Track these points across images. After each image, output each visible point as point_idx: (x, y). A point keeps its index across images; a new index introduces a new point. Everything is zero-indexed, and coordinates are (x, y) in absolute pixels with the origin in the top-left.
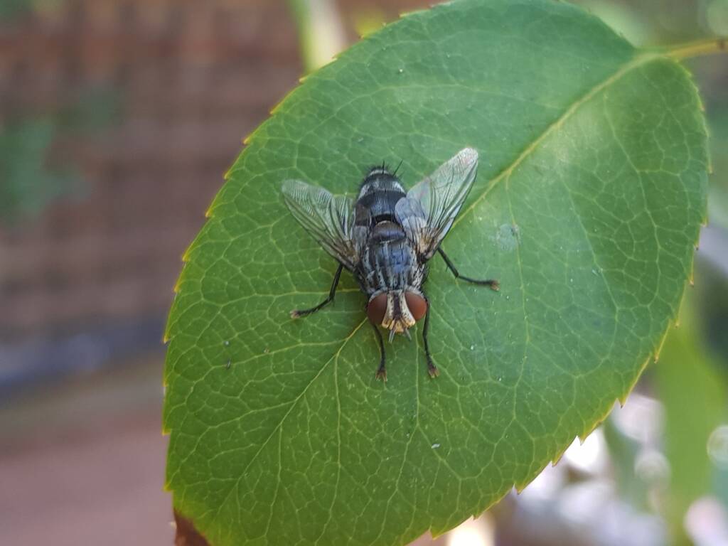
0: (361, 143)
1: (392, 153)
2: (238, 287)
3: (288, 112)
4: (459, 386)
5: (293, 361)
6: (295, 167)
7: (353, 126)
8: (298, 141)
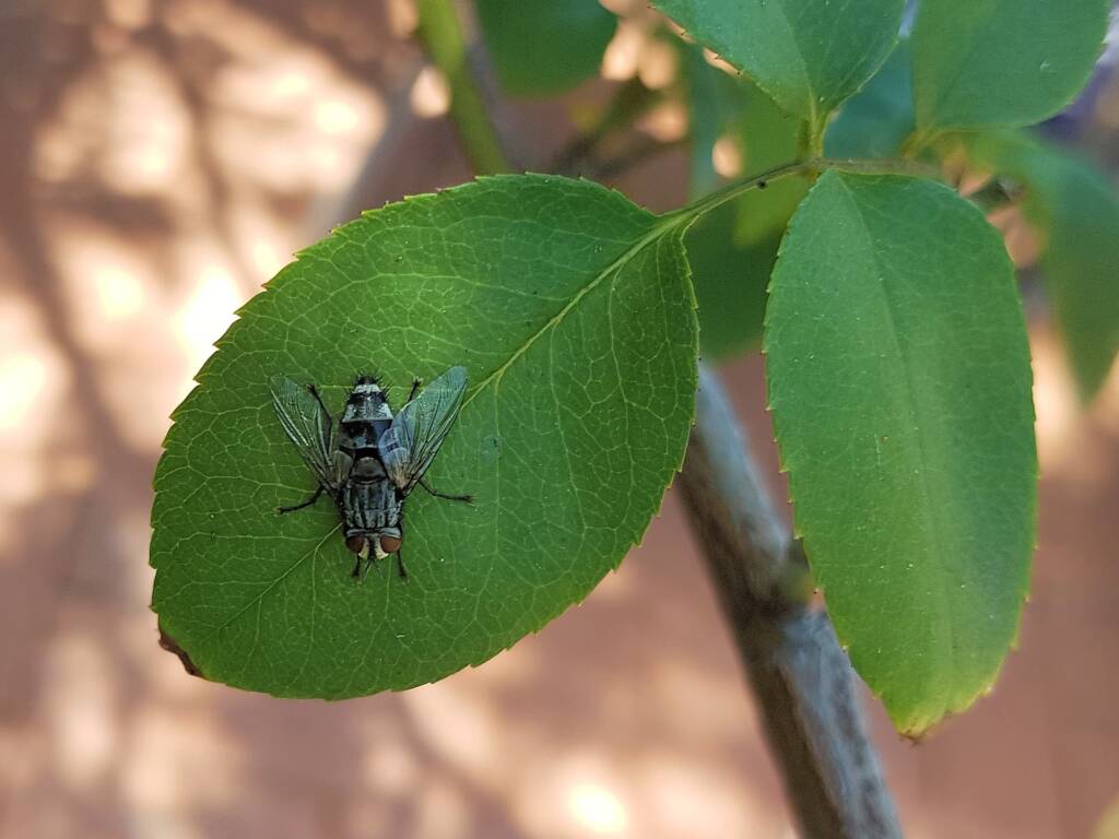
0: (353, 334)
1: (384, 348)
2: (224, 465)
3: (280, 290)
4: (426, 592)
6: (285, 350)
7: (347, 315)
8: (289, 324)
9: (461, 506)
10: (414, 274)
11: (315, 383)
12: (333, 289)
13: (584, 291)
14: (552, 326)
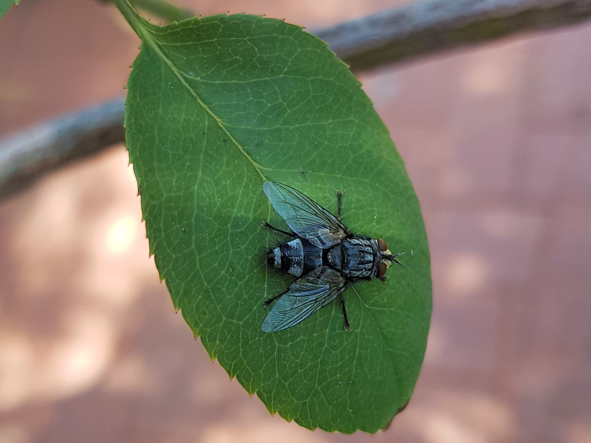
0: (233, 270)
1: (242, 247)
2: (310, 373)
3: (201, 325)
5: (366, 337)
6: (241, 323)
7: (221, 273)
8: (224, 318)
9: (344, 200)
10: (193, 220)
11: (262, 301)
12: (202, 284)
13: (199, 100)
14: (224, 126)
